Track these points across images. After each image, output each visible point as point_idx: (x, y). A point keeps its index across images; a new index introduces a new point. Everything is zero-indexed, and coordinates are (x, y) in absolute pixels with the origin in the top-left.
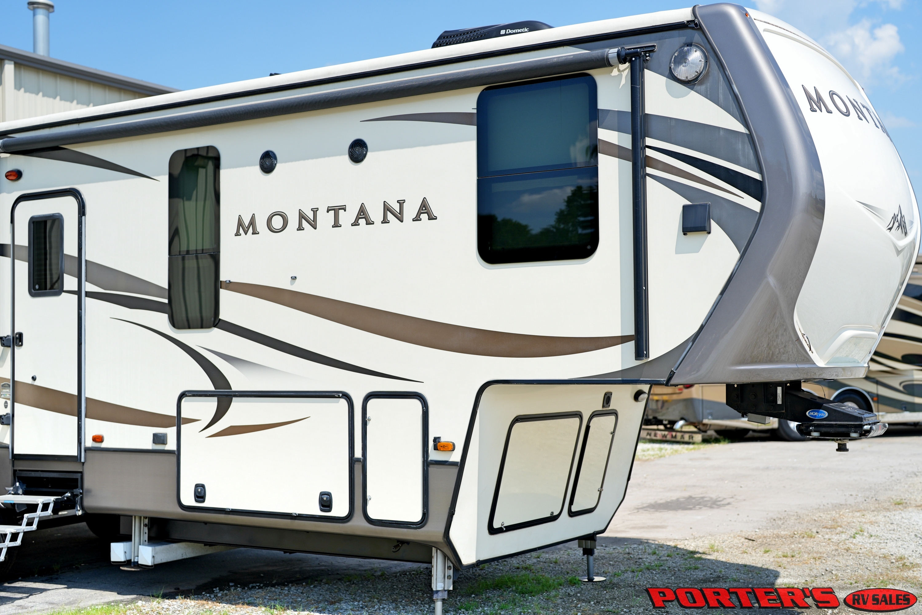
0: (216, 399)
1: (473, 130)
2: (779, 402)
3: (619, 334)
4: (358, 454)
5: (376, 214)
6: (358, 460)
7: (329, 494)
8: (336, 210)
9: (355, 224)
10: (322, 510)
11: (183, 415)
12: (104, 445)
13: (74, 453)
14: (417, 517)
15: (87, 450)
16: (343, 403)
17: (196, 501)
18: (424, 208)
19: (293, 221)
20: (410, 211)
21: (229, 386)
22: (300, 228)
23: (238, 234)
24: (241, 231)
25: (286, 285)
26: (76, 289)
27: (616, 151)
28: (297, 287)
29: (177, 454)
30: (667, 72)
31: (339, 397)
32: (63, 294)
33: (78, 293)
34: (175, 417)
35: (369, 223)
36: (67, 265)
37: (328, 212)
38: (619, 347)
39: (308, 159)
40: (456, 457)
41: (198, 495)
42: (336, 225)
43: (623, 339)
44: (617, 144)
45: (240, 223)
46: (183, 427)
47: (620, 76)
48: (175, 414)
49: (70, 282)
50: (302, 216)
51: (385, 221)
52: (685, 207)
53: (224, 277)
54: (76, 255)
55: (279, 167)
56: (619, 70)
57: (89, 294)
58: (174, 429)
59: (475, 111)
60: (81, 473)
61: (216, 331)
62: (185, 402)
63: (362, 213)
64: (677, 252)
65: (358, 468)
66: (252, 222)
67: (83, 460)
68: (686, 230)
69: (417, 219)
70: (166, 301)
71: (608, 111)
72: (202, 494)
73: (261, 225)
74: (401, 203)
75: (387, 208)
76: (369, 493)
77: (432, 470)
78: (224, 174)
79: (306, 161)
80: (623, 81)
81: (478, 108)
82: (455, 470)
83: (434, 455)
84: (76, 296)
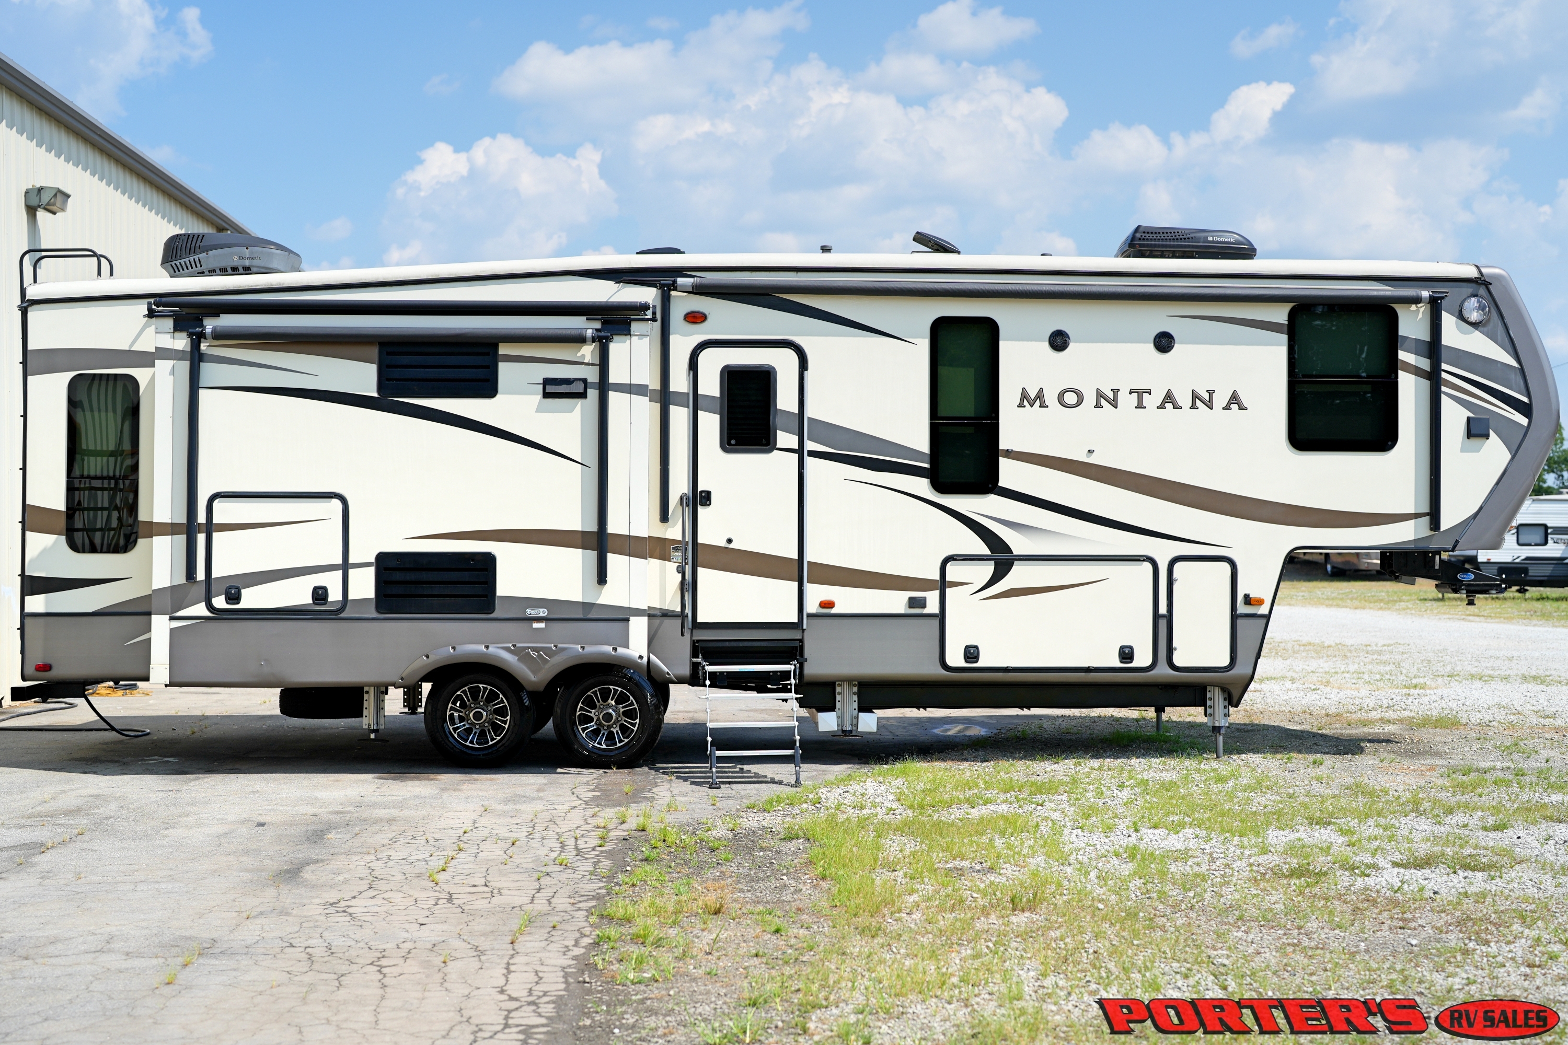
0: (993, 562)
1: (1284, 338)
2: (1437, 567)
3: (1413, 512)
4: (1163, 610)
5: (1184, 399)
6: (1163, 616)
7: (1131, 648)
8: (1140, 394)
9: (1162, 407)
10: (1121, 662)
11: (949, 578)
12: (834, 611)
13: (794, 619)
14: (1225, 661)
15: (809, 615)
16: (1148, 566)
17: (966, 662)
18: (1235, 399)
19: (1090, 399)
20: (1220, 400)
21: (1010, 551)
22: (1098, 406)
23: (1021, 405)
24: (1026, 403)
25: (1082, 457)
26: (797, 447)
27: (1413, 370)
28: (1093, 460)
29: (941, 617)
30: (1457, 314)
31: (1144, 560)
32: (775, 451)
33: (800, 451)
34: (936, 581)
35: (1176, 407)
36: (779, 421)
37: (1130, 393)
38: (1413, 521)
39: (1108, 342)
40: (1264, 610)
41: (969, 655)
42: (1140, 406)
43: (1416, 516)
44: (1414, 363)
45: (1024, 395)
46: (948, 591)
47: (1418, 311)
48: (937, 577)
49: (786, 439)
50: (1100, 395)
51: (1194, 407)
52: (1468, 418)
53: (1003, 445)
54: (796, 410)
55: (1072, 346)
56: (1417, 307)
57: (812, 454)
58: (937, 593)
59: (1286, 322)
60: (801, 641)
61: (992, 497)
62: (950, 567)
63: (1169, 398)
64: (1462, 451)
65: (1163, 624)
66: (1040, 395)
67: (805, 627)
68: (1470, 434)
69: (1227, 408)
70: (926, 466)
71: (1407, 338)
72: (975, 654)
73: (1051, 398)
74: (1211, 393)
75: (1195, 396)
76: (1175, 644)
77: (1240, 622)
78: (1004, 347)
79: (1105, 344)
80: (1420, 316)
81: (1289, 320)
82: (1264, 621)
83: (1242, 609)
84: (797, 455)
